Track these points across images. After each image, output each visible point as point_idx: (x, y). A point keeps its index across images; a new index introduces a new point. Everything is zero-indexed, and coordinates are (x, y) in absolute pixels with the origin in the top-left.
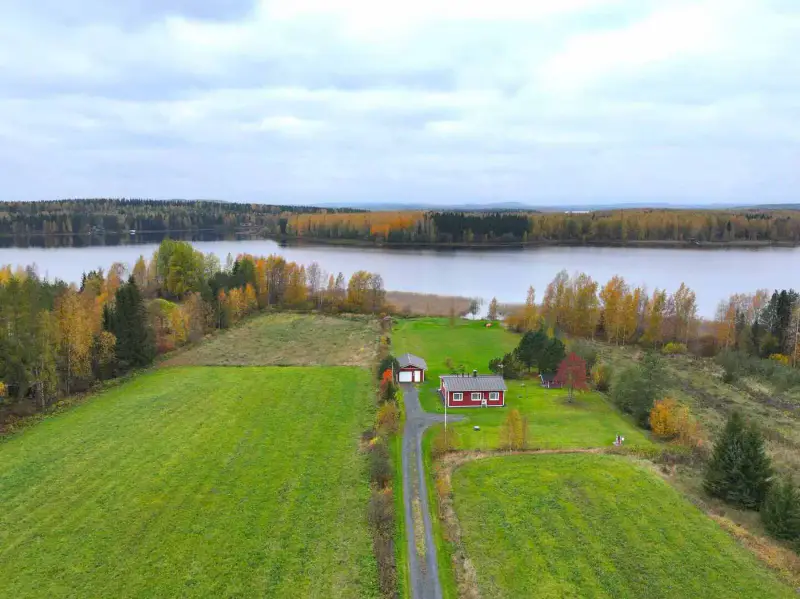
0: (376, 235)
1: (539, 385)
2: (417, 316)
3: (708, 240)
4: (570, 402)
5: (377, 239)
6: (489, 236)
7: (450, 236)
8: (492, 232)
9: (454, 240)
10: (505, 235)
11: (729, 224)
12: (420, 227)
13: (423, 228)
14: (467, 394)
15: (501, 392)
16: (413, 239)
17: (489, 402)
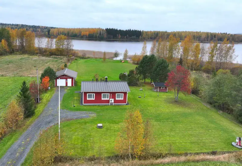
0: (84, 35)
1: (151, 90)
2: (89, 58)
3: (208, 41)
4: (177, 102)
5: (84, 37)
6: (127, 37)
7: (112, 36)
8: (128, 35)
9: (113, 38)
10: (133, 37)
11: (215, 35)
12: (100, 33)
13: (101, 34)
14: (98, 95)
15: (125, 93)
16: (97, 37)
17: (116, 101)
